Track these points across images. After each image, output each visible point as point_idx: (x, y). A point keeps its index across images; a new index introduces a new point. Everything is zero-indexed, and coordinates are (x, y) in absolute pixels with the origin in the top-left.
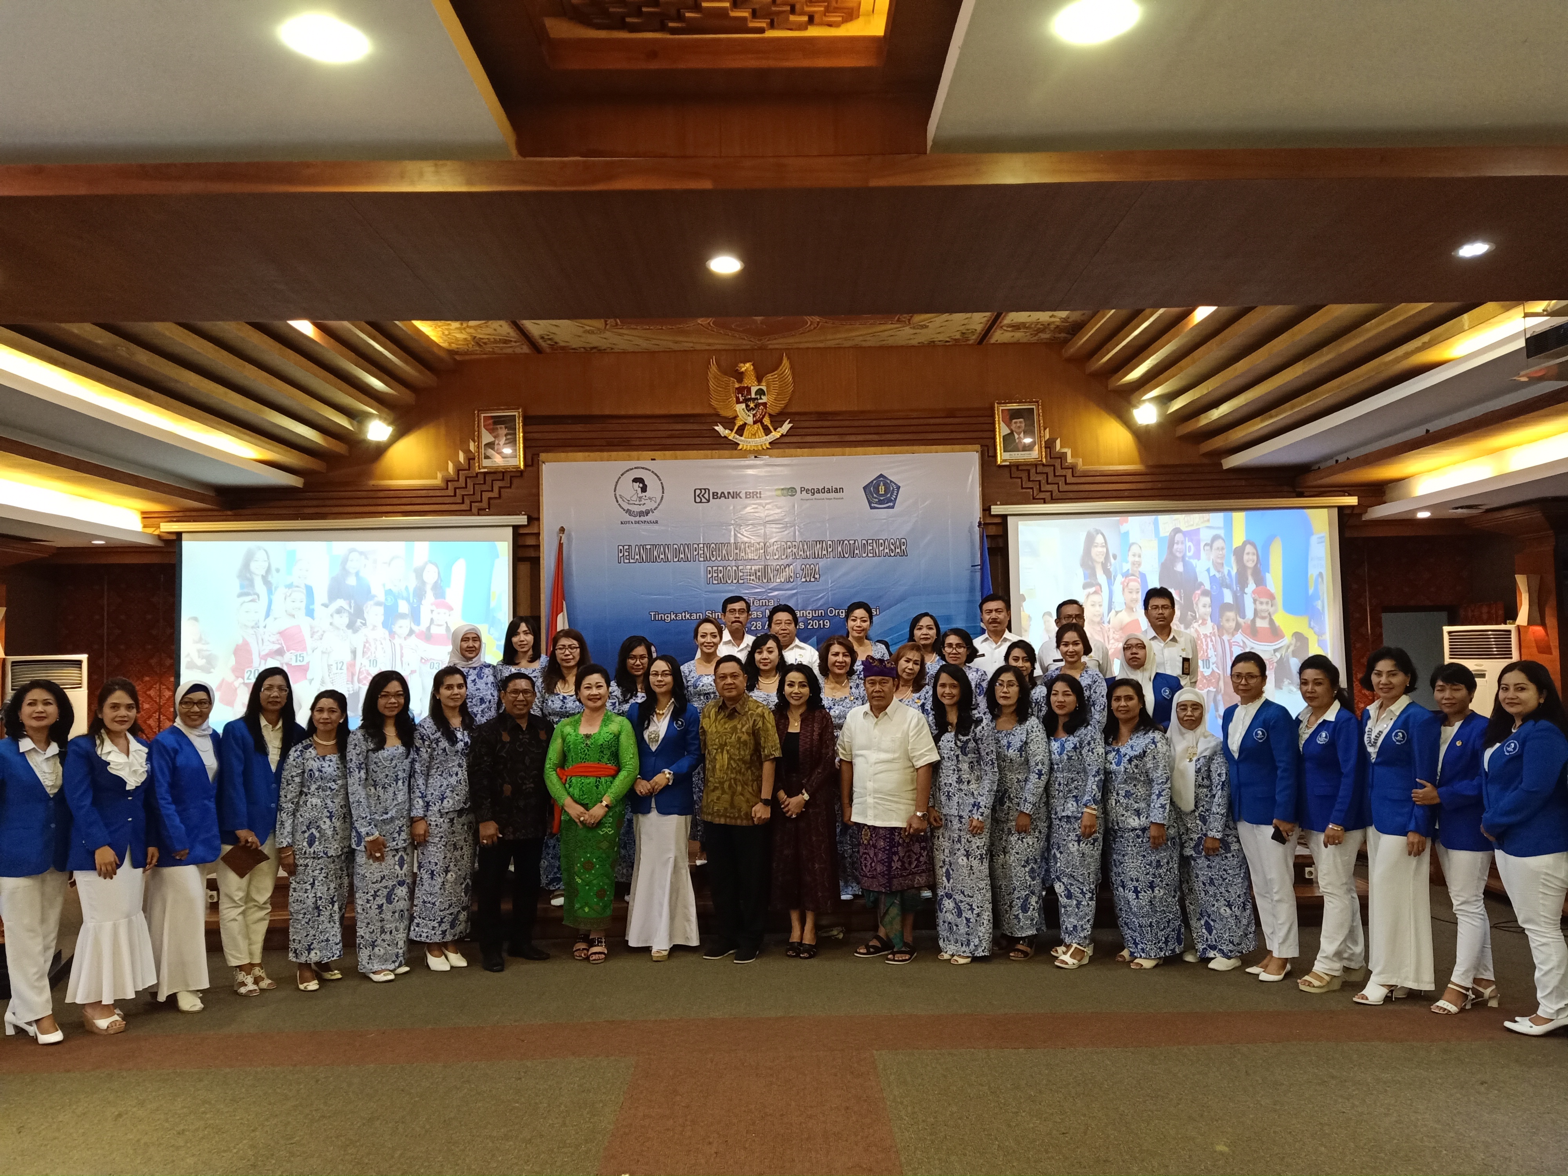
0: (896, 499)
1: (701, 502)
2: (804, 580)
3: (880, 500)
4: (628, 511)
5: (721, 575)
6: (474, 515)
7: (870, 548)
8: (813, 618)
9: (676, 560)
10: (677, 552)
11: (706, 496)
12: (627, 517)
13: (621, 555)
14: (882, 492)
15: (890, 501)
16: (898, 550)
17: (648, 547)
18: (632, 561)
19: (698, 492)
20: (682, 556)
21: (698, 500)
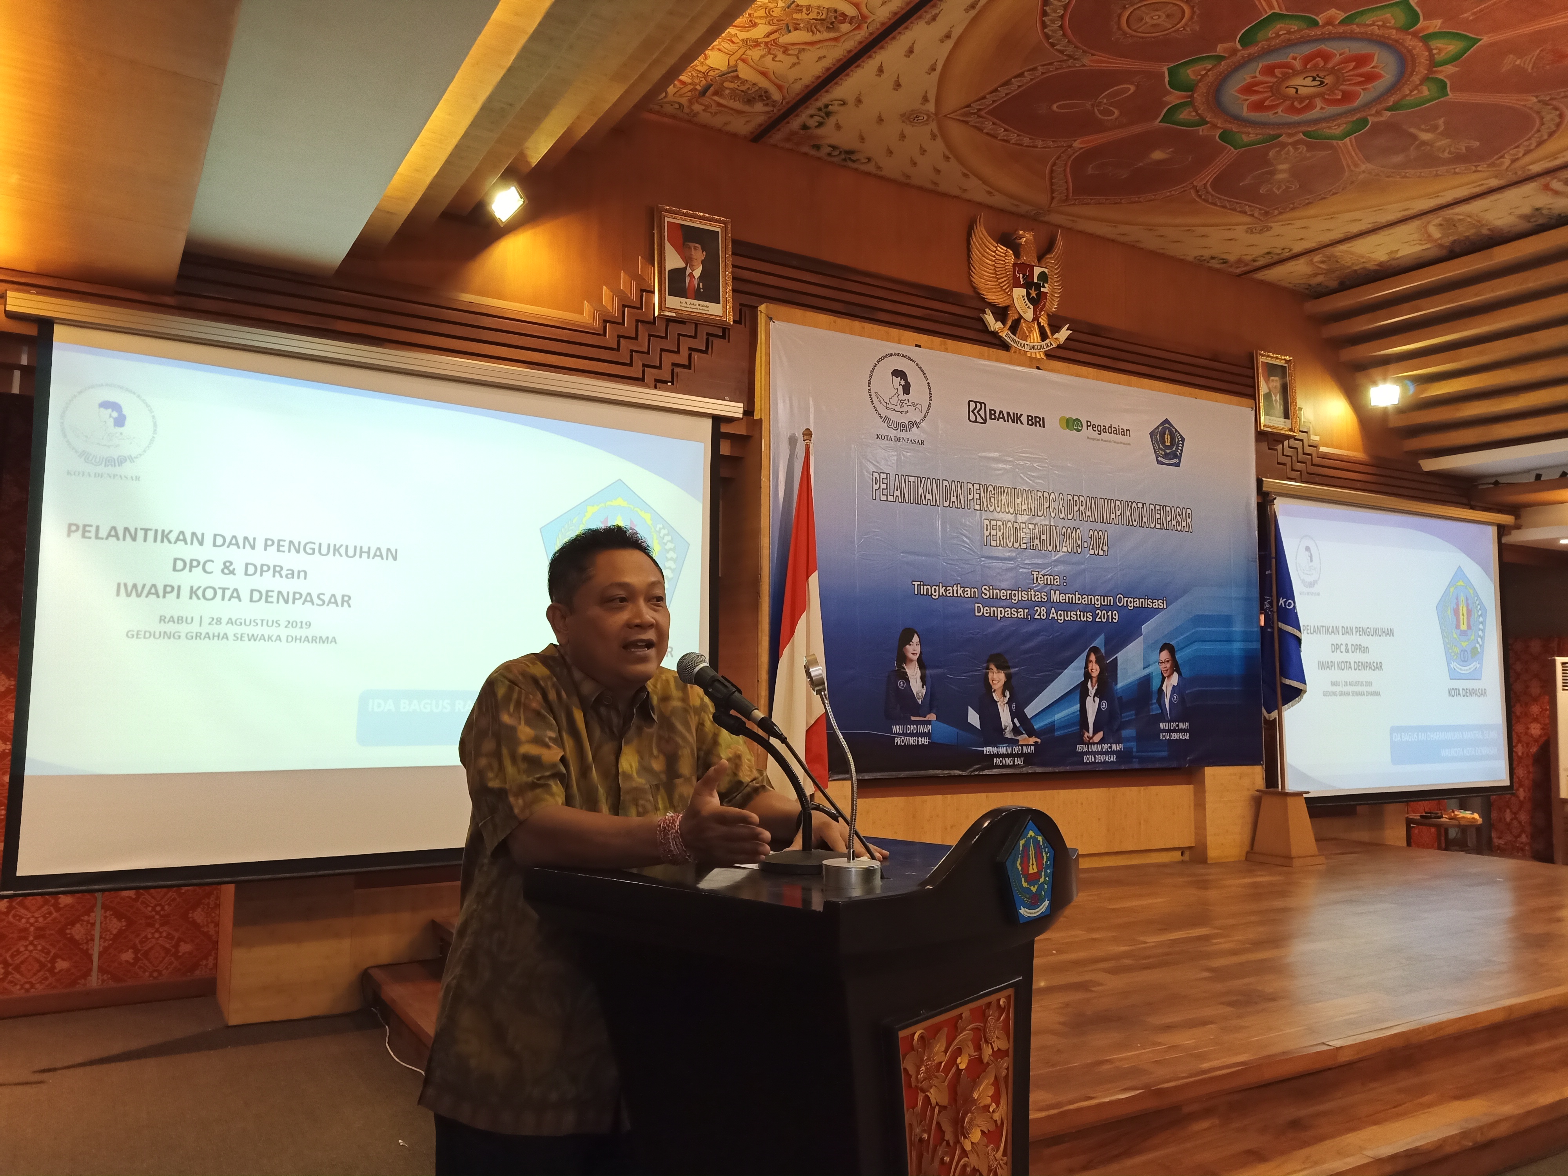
0: (1181, 454)
1: (975, 421)
2: (1092, 552)
3: (1166, 453)
4: (886, 419)
5: (1000, 534)
6: (648, 386)
7: (1158, 516)
8: (1102, 607)
9: (946, 504)
10: (948, 492)
11: (982, 413)
12: (884, 430)
13: (876, 487)
14: (1168, 444)
15: (1175, 456)
16: (1184, 524)
17: (912, 479)
18: (890, 498)
19: (972, 405)
20: (954, 499)
21: (973, 418)
